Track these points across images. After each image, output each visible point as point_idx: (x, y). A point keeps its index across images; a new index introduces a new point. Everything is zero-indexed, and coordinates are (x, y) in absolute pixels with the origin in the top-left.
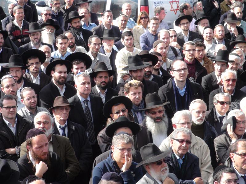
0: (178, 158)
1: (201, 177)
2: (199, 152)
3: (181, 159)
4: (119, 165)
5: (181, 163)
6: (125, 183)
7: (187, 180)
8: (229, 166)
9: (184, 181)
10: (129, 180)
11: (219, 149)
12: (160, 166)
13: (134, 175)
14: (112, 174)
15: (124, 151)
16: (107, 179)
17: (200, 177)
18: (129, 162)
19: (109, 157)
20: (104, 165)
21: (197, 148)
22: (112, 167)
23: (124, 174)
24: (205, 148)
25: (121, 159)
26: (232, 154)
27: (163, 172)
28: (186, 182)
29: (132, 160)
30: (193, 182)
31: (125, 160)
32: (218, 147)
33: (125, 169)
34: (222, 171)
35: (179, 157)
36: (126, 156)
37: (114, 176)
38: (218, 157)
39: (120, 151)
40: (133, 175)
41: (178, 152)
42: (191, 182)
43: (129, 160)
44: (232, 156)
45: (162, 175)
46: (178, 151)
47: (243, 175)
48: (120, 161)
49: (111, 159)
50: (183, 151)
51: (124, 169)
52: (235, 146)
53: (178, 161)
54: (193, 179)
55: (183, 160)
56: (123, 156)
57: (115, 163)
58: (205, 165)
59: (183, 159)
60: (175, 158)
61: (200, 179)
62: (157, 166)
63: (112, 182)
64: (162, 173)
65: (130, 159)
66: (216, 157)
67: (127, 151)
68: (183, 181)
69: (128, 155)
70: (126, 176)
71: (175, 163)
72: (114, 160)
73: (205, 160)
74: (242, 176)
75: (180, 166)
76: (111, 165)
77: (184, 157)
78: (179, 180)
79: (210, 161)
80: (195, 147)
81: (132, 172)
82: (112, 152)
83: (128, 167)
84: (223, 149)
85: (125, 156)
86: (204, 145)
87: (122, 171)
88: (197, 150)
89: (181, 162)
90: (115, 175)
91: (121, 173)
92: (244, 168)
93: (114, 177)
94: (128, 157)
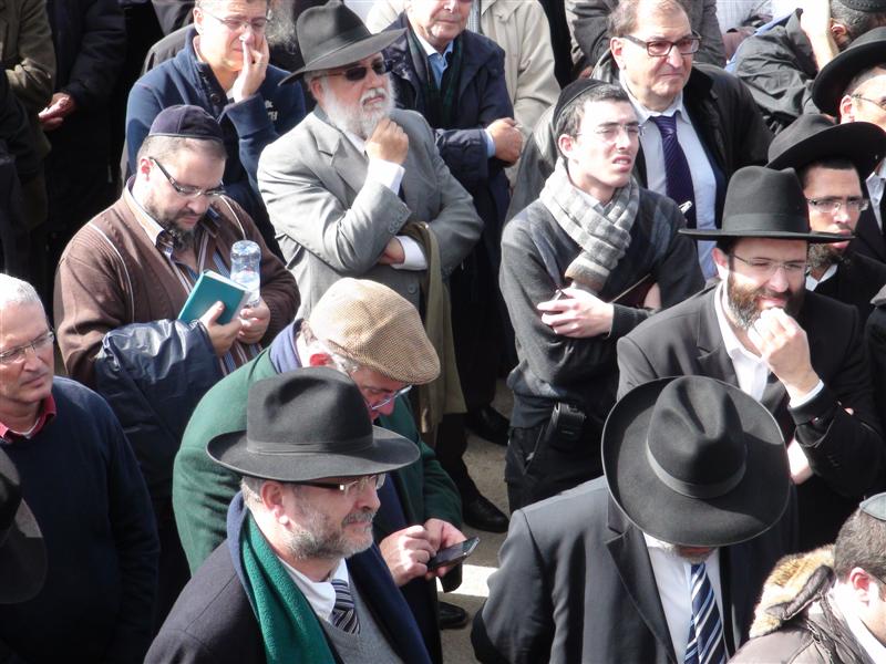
0: (430, 50)
1: (512, 116)
2: (511, 30)
3: (439, 57)
4: (221, 79)
5: (443, 69)
6: (241, 141)
7: (464, 131)
8: (608, 81)
9: (453, 133)
10: (256, 130)
11: (580, 16)
12: (360, 84)
13: (274, 115)
14: (188, 114)
15: (241, 29)
16: (169, 129)
17: (509, 119)
18: (256, 66)
19: (186, 51)
20: (168, 77)
21: (506, 18)
22: (196, 85)
23: (239, 110)
24: (534, 16)
25: (228, 56)
26: (617, 43)
27: (369, 107)
28: (459, 139)
29: (267, 60)
30: (486, 136)
31: (242, 59)
32: (577, 11)
33: (243, 93)
34: (582, 97)
35: (435, 47)
36: (247, 44)
37: (196, 119)
38: (577, 45)
39: (225, 28)
40: (271, 113)
41: (430, 32)
42: (479, 137)
43: (258, 61)
44: (616, 47)
45: (365, 117)
46: (429, 28)
47: (657, 114)
48: (224, 63)
49: (193, 57)
50: (448, 28)
51: (238, 93)
52: (629, 14)
53: (429, 64)
54: (484, 124)
55: (449, 57)
56: (235, 46)
57: (207, 71)
58: (533, 77)
59: (448, 54)
60: (421, 51)
61: (509, 123)
62: (348, 83)
63: (188, 140)
64: (366, 110)
65: (262, 56)
66: (571, 47)
67: (249, 28)
68: (448, 135)
69: (255, 42)
70: (246, 117)
71: (418, 71)
72: (201, 61)
73: (532, 58)
74: (651, 119)
75: (438, 80)
76: (191, 80)
77: (450, 49)
78: (434, 132)
79: (549, 62)
80: (496, 12)
81: (268, 104)
82: (194, 33)
83: (256, 86)
84: (596, 16)
85: (244, 46)
86: (530, 6)
87: (232, 100)
88: (504, 23)
89: (441, 65)
90: (199, 116)
91: (226, 108)
92: (658, 92)
93: (195, 122)
94: (255, 49)
